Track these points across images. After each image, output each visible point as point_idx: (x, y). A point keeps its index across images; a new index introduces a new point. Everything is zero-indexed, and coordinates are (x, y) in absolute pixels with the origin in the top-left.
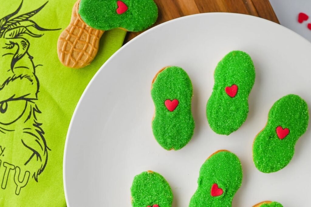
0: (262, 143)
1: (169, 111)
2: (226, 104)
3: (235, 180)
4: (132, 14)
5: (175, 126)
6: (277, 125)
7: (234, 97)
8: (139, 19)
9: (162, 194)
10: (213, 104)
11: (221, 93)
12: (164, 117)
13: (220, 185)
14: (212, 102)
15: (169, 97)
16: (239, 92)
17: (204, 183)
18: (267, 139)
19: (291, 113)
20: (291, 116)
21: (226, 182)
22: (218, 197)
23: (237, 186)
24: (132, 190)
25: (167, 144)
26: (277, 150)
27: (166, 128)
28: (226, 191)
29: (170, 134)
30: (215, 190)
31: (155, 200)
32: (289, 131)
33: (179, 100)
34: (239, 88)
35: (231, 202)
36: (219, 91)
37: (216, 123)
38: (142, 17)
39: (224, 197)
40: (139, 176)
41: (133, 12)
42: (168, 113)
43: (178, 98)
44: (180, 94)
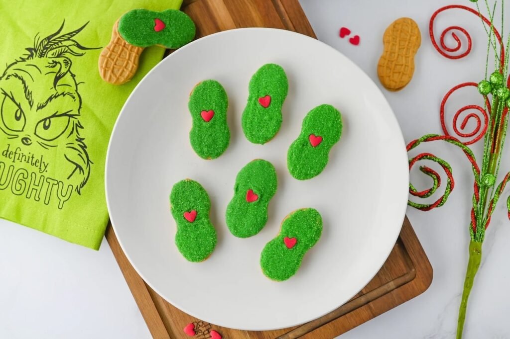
0: (295, 151)
1: (204, 121)
2: (260, 114)
3: (270, 186)
4: (169, 31)
5: (211, 135)
6: (310, 133)
7: (268, 107)
8: (176, 36)
9: (200, 201)
10: (248, 114)
11: (255, 104)
12: (200, 126)
13: (255, 191)
14: (246, 113)
15: (206, 109)
16: (272, 103)
17: (240, 189)
18: (300, 147)
19: (324, 121)
20: (323, 125)
21: (260, 187)
22: (253, 203)
23: (272, 192)
24: (171, 197)
25: (203, 152)
26: (310, 157)
27: (202, 138)
28: (262, 196)
29: (206, 144)
30: (250, 196)
31: (193, 207)
32: (322, 139)
33: (215, 111)
34: (272, 99)
35: (267, 208)
36: (252, 102)
37: (250, 133)
38: (180, 34)
39: (259, 202)
40: (178, 185)
41: (170, 30)
42: (204, 124)
43: (214, 108)
44: (216, 106)
